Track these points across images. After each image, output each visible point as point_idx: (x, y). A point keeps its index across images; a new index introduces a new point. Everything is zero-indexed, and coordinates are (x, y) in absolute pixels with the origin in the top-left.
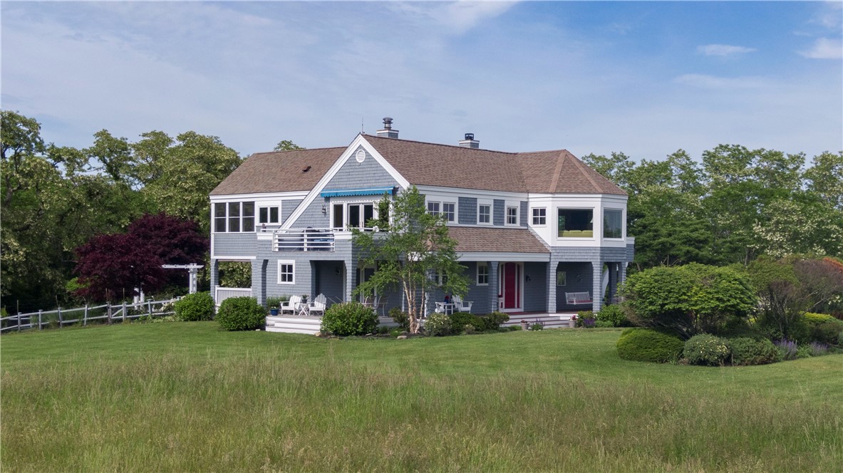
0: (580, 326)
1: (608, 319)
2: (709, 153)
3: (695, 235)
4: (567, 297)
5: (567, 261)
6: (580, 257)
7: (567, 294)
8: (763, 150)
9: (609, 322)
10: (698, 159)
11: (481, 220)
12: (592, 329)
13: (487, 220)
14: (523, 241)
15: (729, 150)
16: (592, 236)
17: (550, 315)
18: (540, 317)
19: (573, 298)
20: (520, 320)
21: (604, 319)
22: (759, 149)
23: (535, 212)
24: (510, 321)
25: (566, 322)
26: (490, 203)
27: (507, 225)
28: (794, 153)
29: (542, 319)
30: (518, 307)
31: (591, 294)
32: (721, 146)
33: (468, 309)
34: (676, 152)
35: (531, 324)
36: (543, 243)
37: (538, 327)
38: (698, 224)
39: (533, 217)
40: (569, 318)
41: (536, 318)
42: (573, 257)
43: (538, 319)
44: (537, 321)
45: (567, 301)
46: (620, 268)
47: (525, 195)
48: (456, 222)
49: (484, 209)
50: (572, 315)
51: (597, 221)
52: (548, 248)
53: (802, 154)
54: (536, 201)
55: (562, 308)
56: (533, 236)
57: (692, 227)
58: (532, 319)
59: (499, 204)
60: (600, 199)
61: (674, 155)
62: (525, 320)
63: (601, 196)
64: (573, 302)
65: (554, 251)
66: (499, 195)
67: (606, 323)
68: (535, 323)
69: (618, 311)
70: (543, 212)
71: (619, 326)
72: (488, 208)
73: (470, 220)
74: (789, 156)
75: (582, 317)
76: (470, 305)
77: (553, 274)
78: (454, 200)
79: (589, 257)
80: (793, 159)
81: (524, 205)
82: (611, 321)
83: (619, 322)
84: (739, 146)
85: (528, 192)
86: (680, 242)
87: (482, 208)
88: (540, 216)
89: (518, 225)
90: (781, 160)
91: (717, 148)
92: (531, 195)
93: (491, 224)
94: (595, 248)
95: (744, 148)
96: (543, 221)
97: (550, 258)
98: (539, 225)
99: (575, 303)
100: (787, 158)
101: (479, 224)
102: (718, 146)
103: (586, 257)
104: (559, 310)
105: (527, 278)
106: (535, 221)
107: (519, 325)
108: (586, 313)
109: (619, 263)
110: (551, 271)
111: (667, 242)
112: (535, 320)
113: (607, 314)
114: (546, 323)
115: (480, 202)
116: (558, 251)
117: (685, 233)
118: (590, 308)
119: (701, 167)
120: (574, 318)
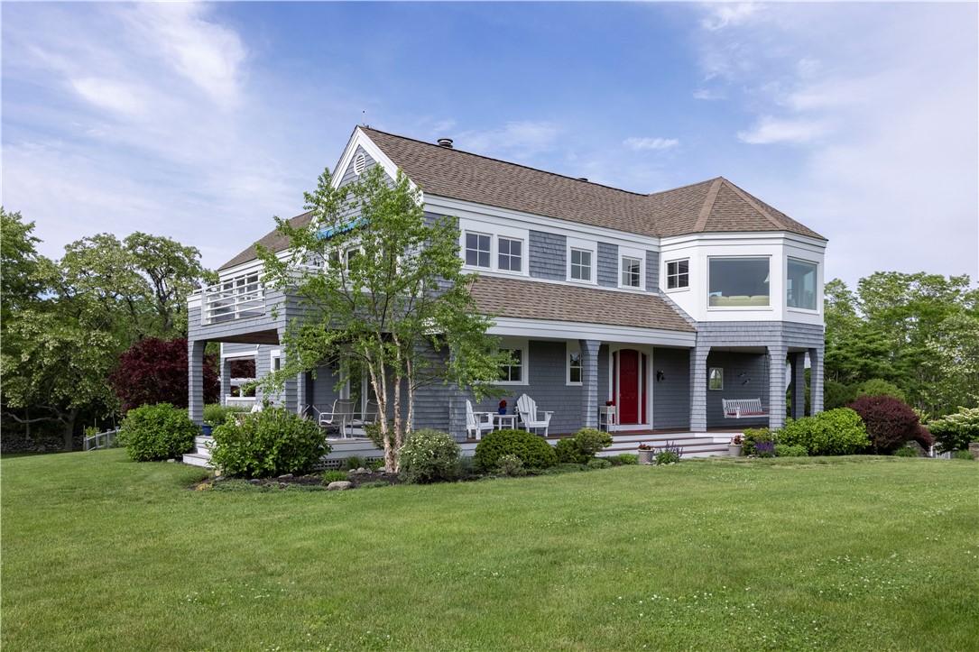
0: (747, 453)
1: (797, 442)
2: (865, 280)
3: (872, 346)
4: (725, 406)
5: (725, 345)
6: (747, 339)
7: (724, 401)
8: (924, 273)
9: (799, 447)
10: (853, 287)
11: (575, 274)
12: (771, 460)
13: (586, 276)
14: (649, 312)
15: (885, 277)
16: (768, 305)
17: (697, 435)
18: (677, 439)
19: (736, 408)
20: (638, 445)
21: (791, 441)
22: (920, 272)
23: (671, 267)
24: (614, 446)
25: (725, 447)
26: (590, 245)
27: (621, 287)
28: (957, 275)
29: (676, 443)
30: (644, 422)
31: (766, 401)
32: (877, 273)
33: (545, 424)
34: (831, 281)
35: (657, 451)
36: (685, 316)
37: (669, 457)
38: (874, 334)
39: (667, 276)
40: (729, 440)
41: (667, 440)
42: (735, 339)
43: (670, 443)
44: (667, 446)
45: (726, 413)
46: (814, 359)
47: (654, 241)
48: (524, 273)
49: (581, 257)
50: (734, 435)
51: (777, 279)
52: (693, 325)
53: (965, 276)
54: (672, 250)
55: (717, 422)
56: (668, 307)
57: (868, 338)
58: (659, 442)
59: (608, 251)
60: (781, 241)
61: (830, 283)
62: (647, 444)
63: (782, 235)
64: (736, 414)
65: (702, 329)
66: (609, 236)
67: (793, 448)
68: (664, 450)
69: (815, 427)
70: (684, 267)
71: (817, 454)
72: (587, 256)
73: (553, 272)
74: (951, 278)
75: (751, 439)
76: (548, 417)
77: (701, 367)
78: (520, 233)
79: (762, 339)
80: (955, 281)
81: (653, 257)
82: (803, 445)
83: (816, 447)
84: (895, 273)
85: (659, 237)
86: (855, 354)
87: (575, 254)
88: (679, 274)
89: (642, 288)
90: (943, 283)
91: (872, 276)
92: (664, 242)
93: (593, 282)
94: (773, 323)
95: (901, 274)
96: (684, 282)
97: (696, 341)
98: (678, 289)
99: (738, 416)
100: (949, 281)
101: (569, 280)
102: (874, 274)
103: (758, 339)
104: (712, 427)
105: (658, 376)
106: (671, 283)
107: (636, 452)
108: (757, 433)
109: (812, 351)
110: (697, 362)
111: (840, 354)
112: (664, 443)
113: (795, 433)
114: (685, 449)
115: (571, 244)
116: (709, 329)
117: (861, 344)
118: (764, 424)
119: (855, 296)
120: (737, 441)
